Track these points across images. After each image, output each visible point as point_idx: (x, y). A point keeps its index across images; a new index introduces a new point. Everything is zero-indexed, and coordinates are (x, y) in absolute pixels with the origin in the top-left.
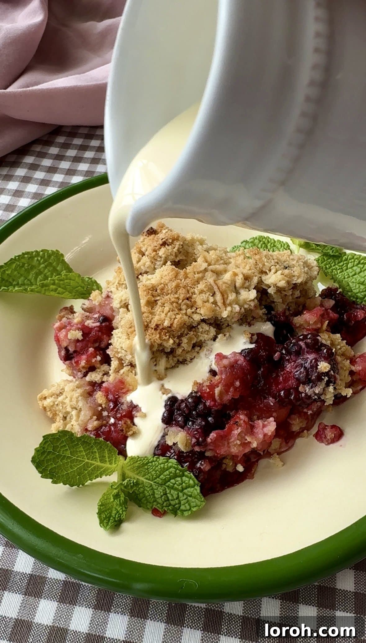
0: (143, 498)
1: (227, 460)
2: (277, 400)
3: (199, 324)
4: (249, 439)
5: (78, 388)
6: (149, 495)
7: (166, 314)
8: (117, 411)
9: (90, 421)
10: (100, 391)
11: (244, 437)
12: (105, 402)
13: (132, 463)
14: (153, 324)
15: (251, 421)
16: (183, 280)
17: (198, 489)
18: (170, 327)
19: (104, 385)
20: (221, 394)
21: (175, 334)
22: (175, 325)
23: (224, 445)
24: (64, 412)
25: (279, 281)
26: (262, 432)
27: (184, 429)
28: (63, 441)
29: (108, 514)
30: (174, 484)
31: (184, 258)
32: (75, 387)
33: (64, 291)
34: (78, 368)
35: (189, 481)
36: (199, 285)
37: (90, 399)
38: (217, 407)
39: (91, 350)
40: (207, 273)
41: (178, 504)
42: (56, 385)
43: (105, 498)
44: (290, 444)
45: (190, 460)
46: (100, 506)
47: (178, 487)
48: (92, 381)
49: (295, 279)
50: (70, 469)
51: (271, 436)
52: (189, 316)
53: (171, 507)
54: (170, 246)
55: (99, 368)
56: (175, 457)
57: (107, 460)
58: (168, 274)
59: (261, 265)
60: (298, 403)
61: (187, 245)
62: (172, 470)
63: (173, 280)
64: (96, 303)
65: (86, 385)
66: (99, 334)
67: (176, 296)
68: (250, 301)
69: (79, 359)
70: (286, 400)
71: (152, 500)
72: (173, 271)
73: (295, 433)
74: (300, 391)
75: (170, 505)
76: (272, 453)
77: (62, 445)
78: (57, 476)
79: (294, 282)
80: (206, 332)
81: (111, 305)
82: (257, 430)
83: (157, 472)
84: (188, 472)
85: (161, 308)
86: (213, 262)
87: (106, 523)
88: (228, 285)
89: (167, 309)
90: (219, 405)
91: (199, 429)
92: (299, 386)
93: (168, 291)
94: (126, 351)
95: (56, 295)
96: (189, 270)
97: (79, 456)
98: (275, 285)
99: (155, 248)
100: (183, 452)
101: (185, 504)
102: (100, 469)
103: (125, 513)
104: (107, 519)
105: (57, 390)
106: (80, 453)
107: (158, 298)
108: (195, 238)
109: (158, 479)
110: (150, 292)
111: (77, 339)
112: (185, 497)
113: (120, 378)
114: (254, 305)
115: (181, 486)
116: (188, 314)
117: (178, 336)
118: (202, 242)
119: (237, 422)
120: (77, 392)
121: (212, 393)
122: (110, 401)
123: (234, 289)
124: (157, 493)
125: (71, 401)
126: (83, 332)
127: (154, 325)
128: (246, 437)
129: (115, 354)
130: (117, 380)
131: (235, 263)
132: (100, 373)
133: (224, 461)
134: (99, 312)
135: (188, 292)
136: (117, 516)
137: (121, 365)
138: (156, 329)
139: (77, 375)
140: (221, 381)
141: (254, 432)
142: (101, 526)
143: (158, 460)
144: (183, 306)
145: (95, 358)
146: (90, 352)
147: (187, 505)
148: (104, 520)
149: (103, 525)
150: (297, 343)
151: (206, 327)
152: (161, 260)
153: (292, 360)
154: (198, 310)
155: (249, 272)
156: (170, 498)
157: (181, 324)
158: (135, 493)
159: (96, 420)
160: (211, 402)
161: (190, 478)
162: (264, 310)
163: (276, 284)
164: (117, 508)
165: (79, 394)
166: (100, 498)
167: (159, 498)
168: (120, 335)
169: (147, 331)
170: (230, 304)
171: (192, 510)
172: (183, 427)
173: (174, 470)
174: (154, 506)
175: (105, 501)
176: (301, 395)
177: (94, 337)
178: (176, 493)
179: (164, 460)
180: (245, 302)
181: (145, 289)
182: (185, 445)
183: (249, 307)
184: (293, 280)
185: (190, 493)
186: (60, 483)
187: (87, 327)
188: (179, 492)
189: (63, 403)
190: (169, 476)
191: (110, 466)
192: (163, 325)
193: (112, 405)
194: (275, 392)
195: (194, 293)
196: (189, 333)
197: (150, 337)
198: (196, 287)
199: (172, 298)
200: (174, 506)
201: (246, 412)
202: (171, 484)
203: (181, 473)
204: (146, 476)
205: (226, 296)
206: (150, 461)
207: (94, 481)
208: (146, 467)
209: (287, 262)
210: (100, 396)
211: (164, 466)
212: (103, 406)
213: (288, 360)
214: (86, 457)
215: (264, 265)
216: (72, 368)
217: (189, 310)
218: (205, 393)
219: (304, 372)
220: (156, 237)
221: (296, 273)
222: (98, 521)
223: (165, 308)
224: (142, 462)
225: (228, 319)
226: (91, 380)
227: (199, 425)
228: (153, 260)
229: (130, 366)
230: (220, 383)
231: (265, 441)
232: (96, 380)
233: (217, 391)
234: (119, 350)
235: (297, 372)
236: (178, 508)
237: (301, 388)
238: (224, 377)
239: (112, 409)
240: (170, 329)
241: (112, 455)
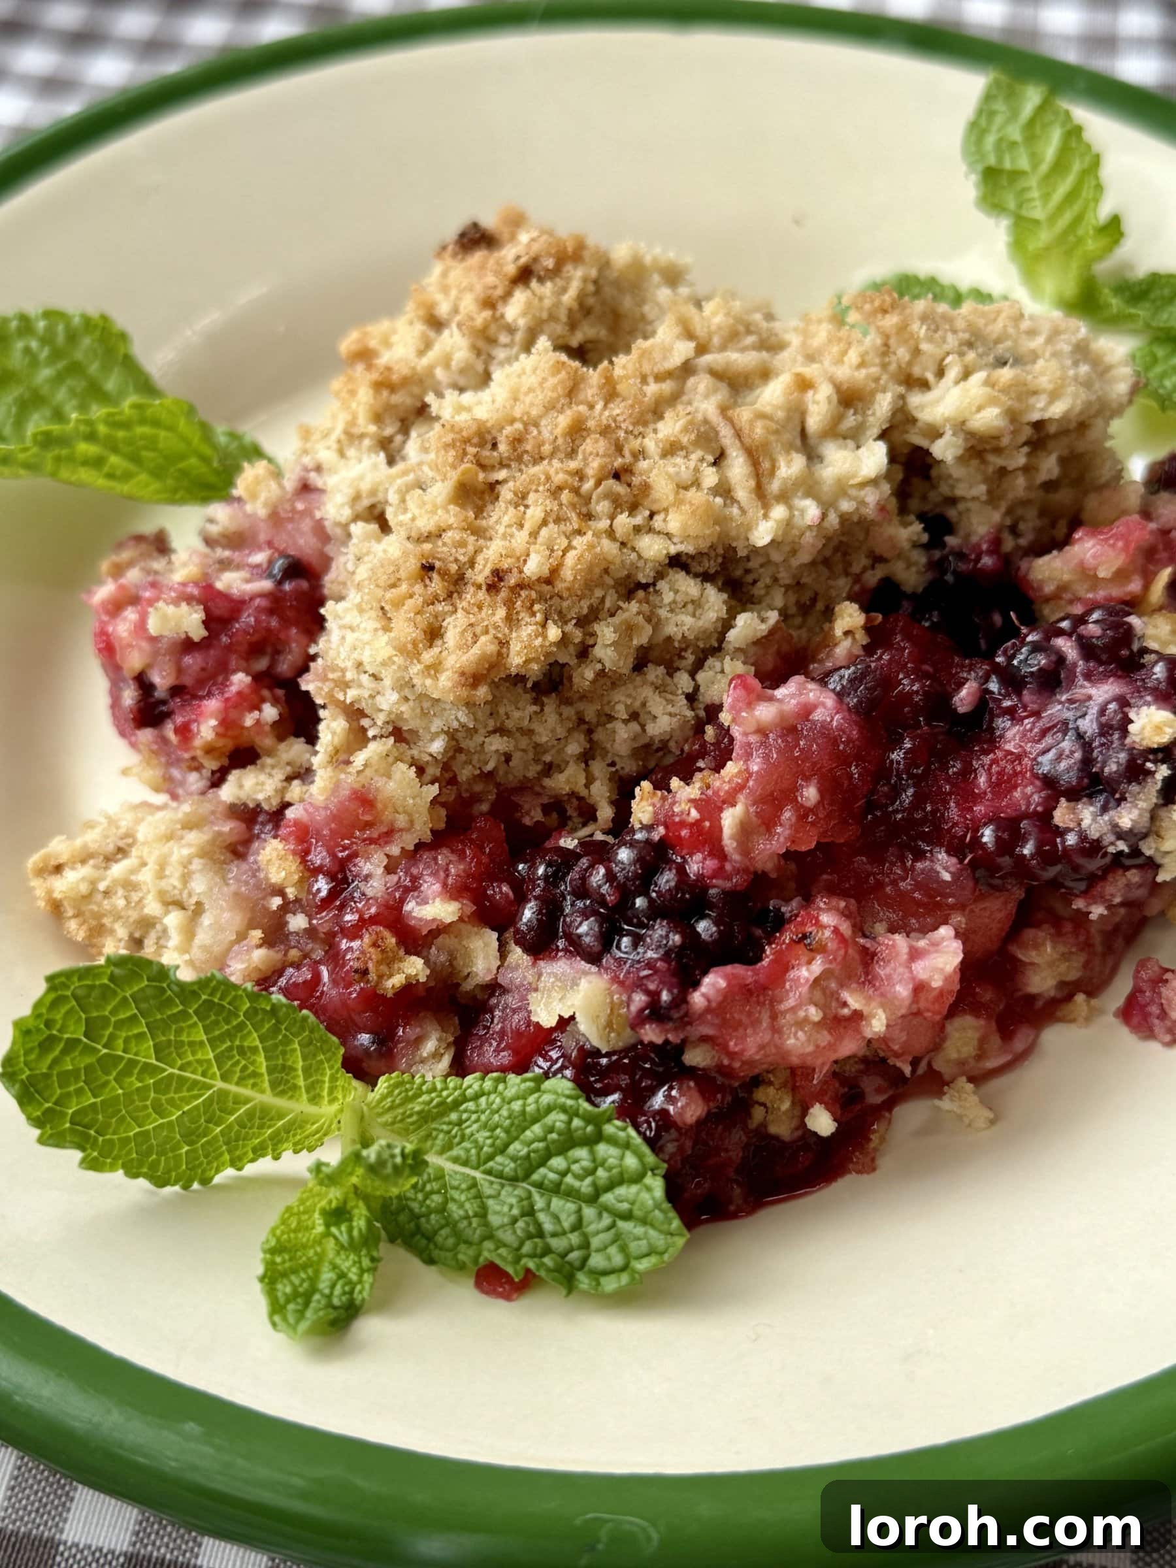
0: (442, 1227)
1: (771, 1091)
2: (966, 861)
3: (660, 575)
4: (854, 1001)
5: (191, 829)
6: (467, 1217)
7: (534, 534)
8: (342, 907)
9: (236, 948)
10: (275, 837)
11: (835, 996)
12: (296, 877)
13: (397, 1101)
14: (481, 572)
15: (865, 936)
16: (599, 407)
17: (656, 1185)
18: (549, 581)
19: (290, 814)
20: (745, 831)
21: (569, 608)
22: (567, 574)
23: (756, 1023)
24: (131, 920)
25: (974, 409)
26: (907, 975)
27: (599, 965)
28: (125, 999)
29: (303, 1281)
30: (564, 1174)
31: (603, 333)
32: (179, 826)
33: (131, 467)
34: (186, 756)
35: (622, 1158)
36: (660, 425)
37: (235, 869)
38: (729, 878)
39: (240, 680)
40: (691, 381)
41: (580, 1248)
42: (102, 820)
43: (293, 1226)
44: (1019, 1044)
45: (623, 1084)
46: (273, 1251)
47: (577, 1184)
48: (245, 805)
49: (1040, 405)
50: (154, 1115)
51: (941, 993)
52: (623, 544)
53: (552, 1259)
54: (549, 284)
55: (270, 753)
56: (568, 1073)
57: (301, 1082)
58: (541, 384)
59: (902, 354)
60: (1052, 872)
61: (617, 284)
62: (557, 1119)
63: (559, 406)
64: (258, 509)
65: (218, 815)
66: (269, 623)
67: (573, 465)
68: (863, 485)
69: (194, 717)
70: (1006, 861)
71: (478, 1232)
72: (559, 372)
73: (1039, 1004)
74: (1057, 827)
75: (547, 1251)
76: (947, 1077)
77: (122, 1016)
78: (101, 1139)
79: (1036, 416)
80: (690, 607)
81: (318, 515)
82: (888, 970)
83: (498, 1131)
84: (618, 1123)
85: (511, 510)
86: (716, 340)
87: (297, 1311)
88: (774, 426)
89: (535, 513)
90: (737, 871)
91: (657, 960)
92: (1055, 808)
93: (539, 446)
94: (375, 677)
95: (101, 482)
96: (624, 367)
97: (189, 1063)
98: (961, 426)
99: (491, 291)
100: (597, 1053)
101: (606, 1248)
102: (271, 1119)
103: (371, 1280)
104: (300, 1300)
105: (107, 837)
106: (194, 1053)
107: (502, 474)
108: (648, 260)
109: (499, 1159)
110: (472, 450)
111: (183, 636)
112: (607, 1220)
113: (357, 786)
114: (878, 503)
115: (589, 1180)
116: (620, 532)
117: (579, 620)
118: (673, 276)
119: (805, 936)
120: (183, 842)
121: (710, 827)
122: (316, 871)
123: (798, 442)
124: (498, 1208)
125: (161, 874)
126: (207, 610)
127: (487, 572)
128: (846, 996)
129: (332, 690)
130: (345, 793)
131: (804, 344)
132: (274, 772)
133: (761, 1094)
134: (270, 544)
135: (619, 449)
136: (338, 1290)
137: (358, 737)
138: (492, 588)
139: (182, 783)
140: (747, 780)
141: (876, 977)
142: (274, 1325)
143: (501, 1087)
144: (598, 502)
145: (257, 713)
146: (234, 689)
147: (613, 1250)
148: (288, 1301)
149: (285, 1319)
150: (1045, 644)
151: (688, 586)
152: (512, 341)
153: (1025, 707)
154: (656, 517)
155: (856, 374)
156: (548, 1226)
157: (590, 569)
158: (411, 1210)
159: (260, 946)
160: (705, 859)
161: (627, 1145)
162: (918, 527)
163: (963, 423)
164: (338, 1261)
165: (193, 850)
166: (273, 1224)
167: (502, 1226)
168: (352, 618)
169: (460, 598)
170: (784, 497)
171: (634, 1271)
172: (594, 959)
173: (563, 1117)
174: (486, 1254)
175: (292, 1235)
176: (1064, 842)
177: (249, 634)
178: (571, 1206)
179: (523, 1086)
180: (842, 488)
181: (449, 438)
182: (603, 1021)
183: (857, 509)
184: (1030, 408)
185: (625, 1206)
186: (112, 1168)
187: (224, 596)
188: (583, 1205)
189: (129, 886)
190: (541, 1145)
191: (311, 1109)
192: (521, 572)
193: (322, 886)
194: (958, 830)
195: (639, 454)
196: (624, 605)
197: (473, 619)
198: (649, 430)
199: (557, 473)
200: (563, 1255)
201: (842, 904)
202: (552, 1176)
203: (589, 1129)
204: (455, 1152)
205: (766, 465)
206: (469, 1092)
207: (250, 1169)
208: (454, 1116)
209: (1009, 343)
210: (275, 854)
211: (524, 1105)
212: (291, 892)
213: (1011, 712)
214: (219, 1069)
215: (916, 352)
216: (163, 760)
217: (623, 521)
218: (682, 824)
219: (1072, 752)
220: (491, 262)
221: (1045, 382)
222: (262, 1304)
223: (529, 512)
224: (440, 1096)
225: (776, 557)
226: (239, 798)
227: (660, 946)
228: (481, 344)
229: (392, 740)
230: (740, 788)
231: (918, 1013)
232: (260, 797)
233: (730, 819)
234: (349, 676)
235: (1045, 752)
236: (577, 1264)
237: (1064, 815)
238: (755, 768)
239: (323, 900)
240: (549, 587)
241: (321, 1062)
